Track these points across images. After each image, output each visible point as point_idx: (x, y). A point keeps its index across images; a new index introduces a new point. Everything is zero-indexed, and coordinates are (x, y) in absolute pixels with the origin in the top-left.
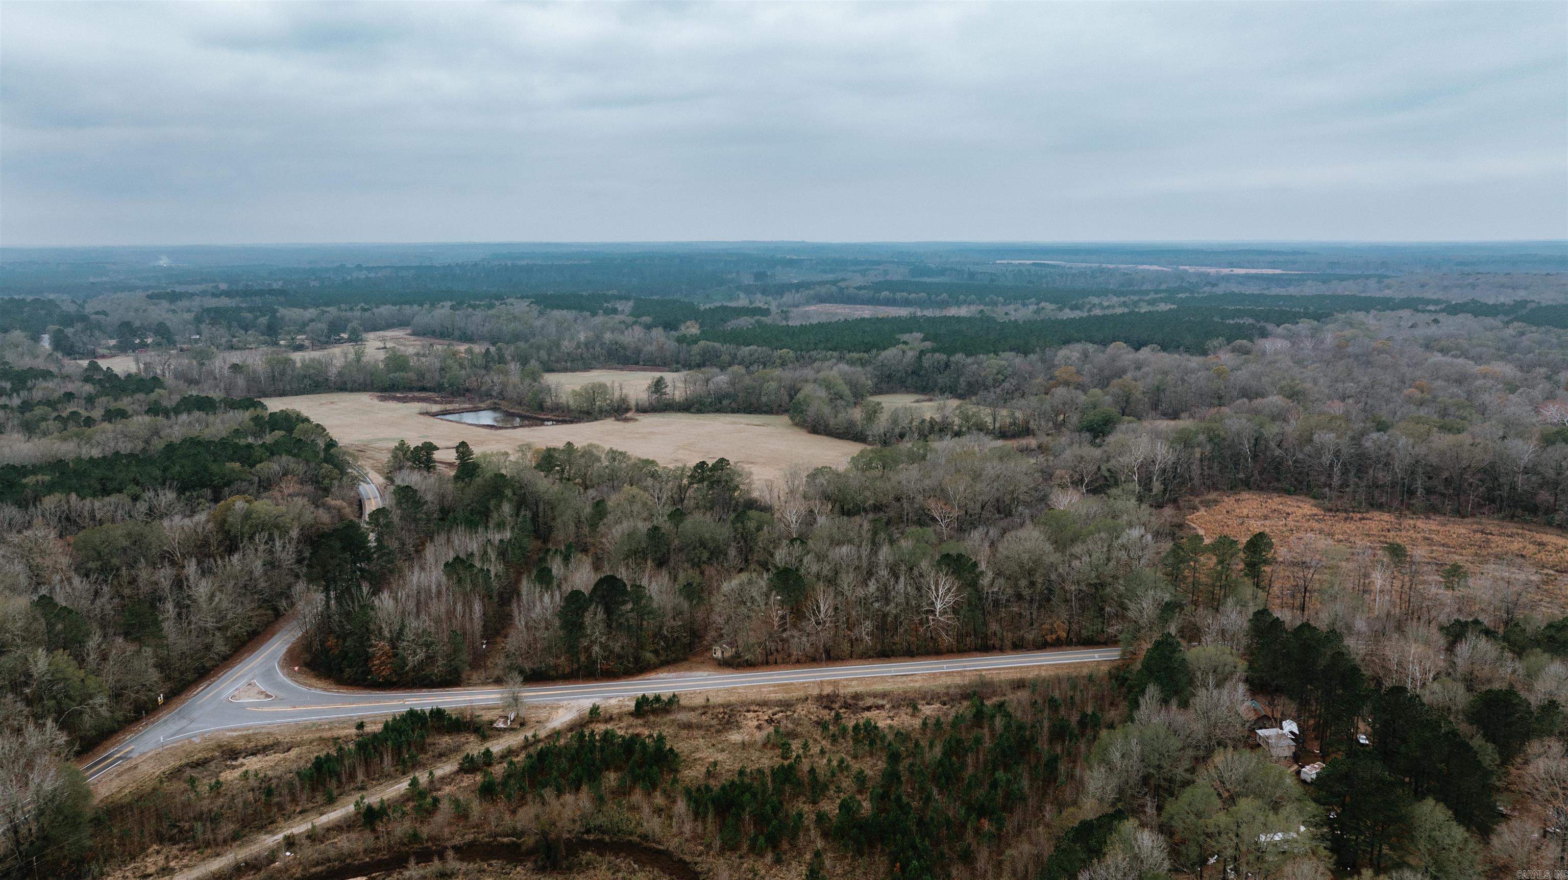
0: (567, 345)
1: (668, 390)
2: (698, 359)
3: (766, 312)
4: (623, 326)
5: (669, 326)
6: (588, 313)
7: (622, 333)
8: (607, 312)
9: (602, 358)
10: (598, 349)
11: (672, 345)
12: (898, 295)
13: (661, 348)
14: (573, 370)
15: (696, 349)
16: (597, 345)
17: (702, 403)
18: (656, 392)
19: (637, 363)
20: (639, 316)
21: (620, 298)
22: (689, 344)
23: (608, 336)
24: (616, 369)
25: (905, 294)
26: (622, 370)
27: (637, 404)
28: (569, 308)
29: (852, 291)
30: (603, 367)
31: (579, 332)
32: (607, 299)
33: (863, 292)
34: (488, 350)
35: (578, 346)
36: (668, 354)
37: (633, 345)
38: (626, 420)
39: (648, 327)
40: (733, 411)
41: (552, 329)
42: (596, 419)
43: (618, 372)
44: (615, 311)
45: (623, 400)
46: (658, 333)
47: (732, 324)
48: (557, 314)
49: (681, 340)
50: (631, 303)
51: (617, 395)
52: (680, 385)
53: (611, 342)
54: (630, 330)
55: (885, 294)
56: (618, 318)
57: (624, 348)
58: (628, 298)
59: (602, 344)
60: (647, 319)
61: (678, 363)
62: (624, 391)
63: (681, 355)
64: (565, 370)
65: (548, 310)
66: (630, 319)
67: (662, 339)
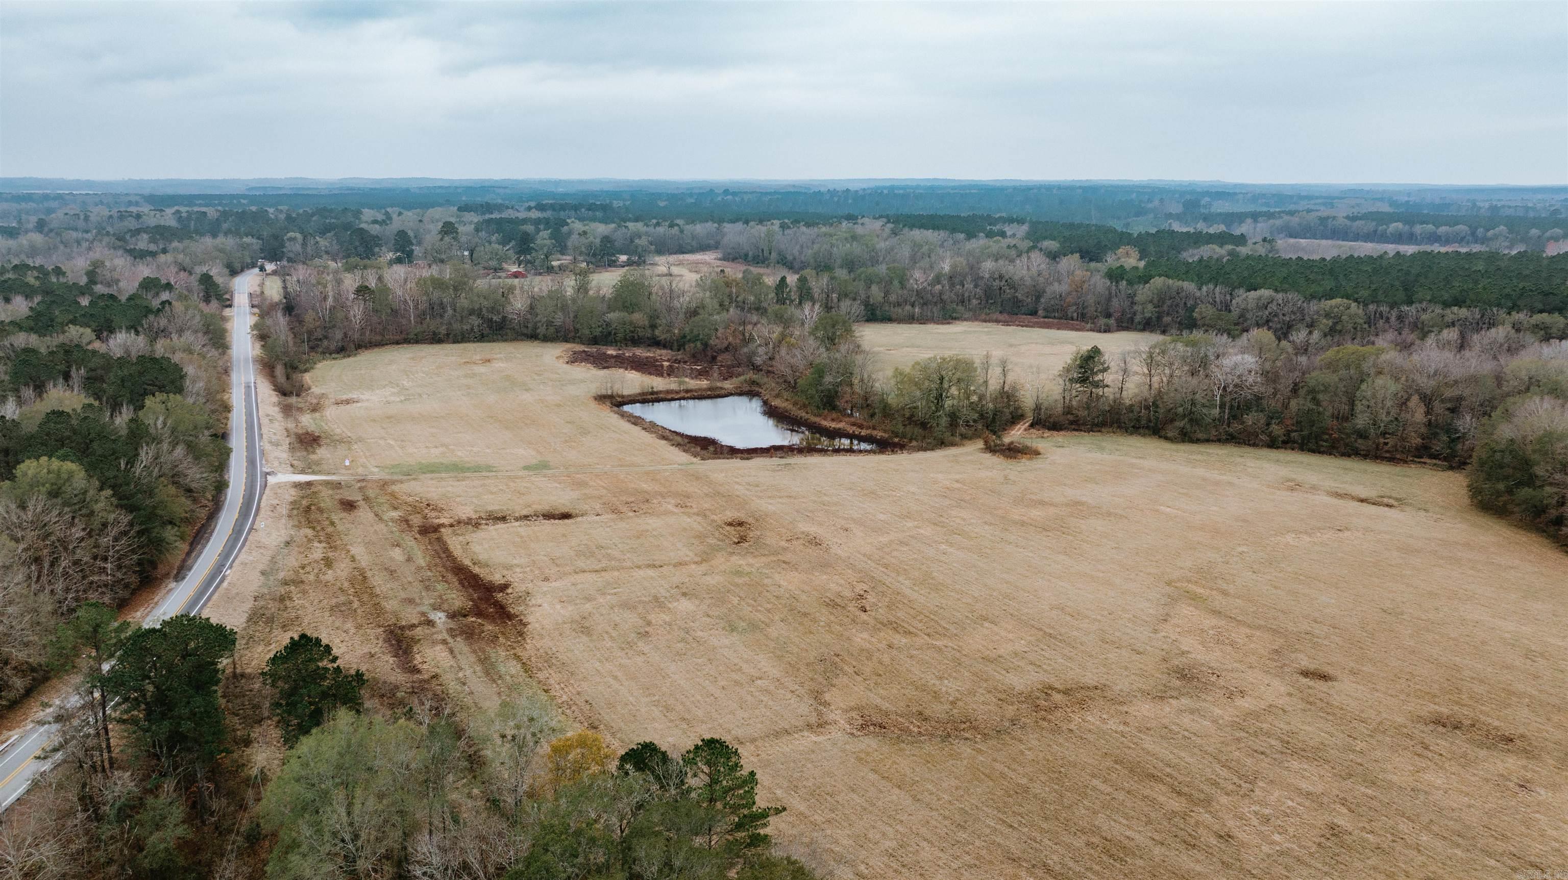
0: (918, 278)
1: (1109, 378)
2: (1149, 311)
3: (1241, 240)
4: (1013, 253)
5: (1090, 255)
6: (962, 236)
7: (1012, 261)
8: (990, 235)
9: (975, 302)
10: (969, 286)
11: (1100, 283)
12: (1418, 229)
13: (1078, 288)
14: (923, 320)
15: (1144, 292)
16: (969, 279)
17: (1195, 421)
18: (1083, 380)
19: (1034, 313)
20: (1037, 240)
21: (1011, 220)
22: (1130, 283)
23: (988, 266)
24: (997, 321)
25: (1430, 227)
26: (1007, 323)
27: (1038, 408)
28: (936, 228)
29: (1341, 221)
30: (975, 318)
31: (943, 259)
32: (993, 221)
33: (1359, 223)
34: (783, 279)
35: (938, 280)
36: (1091, 300)
37: (1029, 281)
38: (1013, 452)
39: (1054, 256)
40: (1272, 444)
41: (905, 252)
42: (942, 444)
43: (1001, 328)
44: (1003, 234)
45: (1007, 396)
46: (1070, 263)
47: (1191, 255)
48: (917, 234)
49: (1116, 275)
50: (1025, 228)
51: (994, 385)
52: (1138, 367)
53: (992, 273)
54: (1024, 258)
55: (1396, 226)
56: (1005, 242)
57: (1012, 286)
58: (1021, 221)
59: (977, 280)
60: (1052, 245)
61: (1108, 316)
62: (1010, 378)
63: (1115, 303)
64: (911, 319)
65: (906, 230)
66: (1028, 243)
67: (1079, 274)
